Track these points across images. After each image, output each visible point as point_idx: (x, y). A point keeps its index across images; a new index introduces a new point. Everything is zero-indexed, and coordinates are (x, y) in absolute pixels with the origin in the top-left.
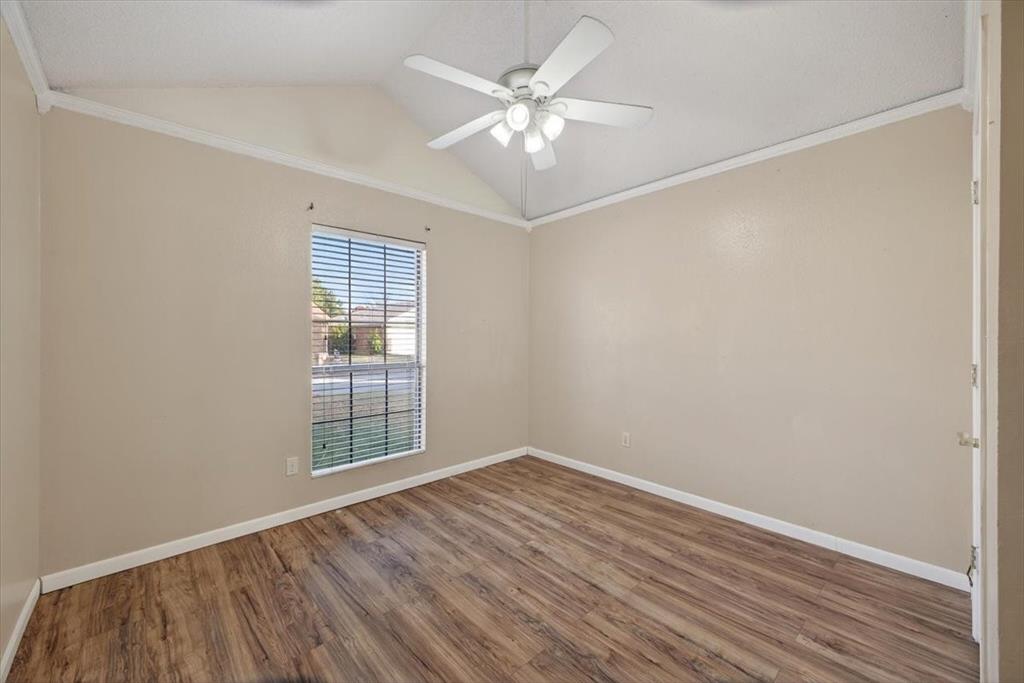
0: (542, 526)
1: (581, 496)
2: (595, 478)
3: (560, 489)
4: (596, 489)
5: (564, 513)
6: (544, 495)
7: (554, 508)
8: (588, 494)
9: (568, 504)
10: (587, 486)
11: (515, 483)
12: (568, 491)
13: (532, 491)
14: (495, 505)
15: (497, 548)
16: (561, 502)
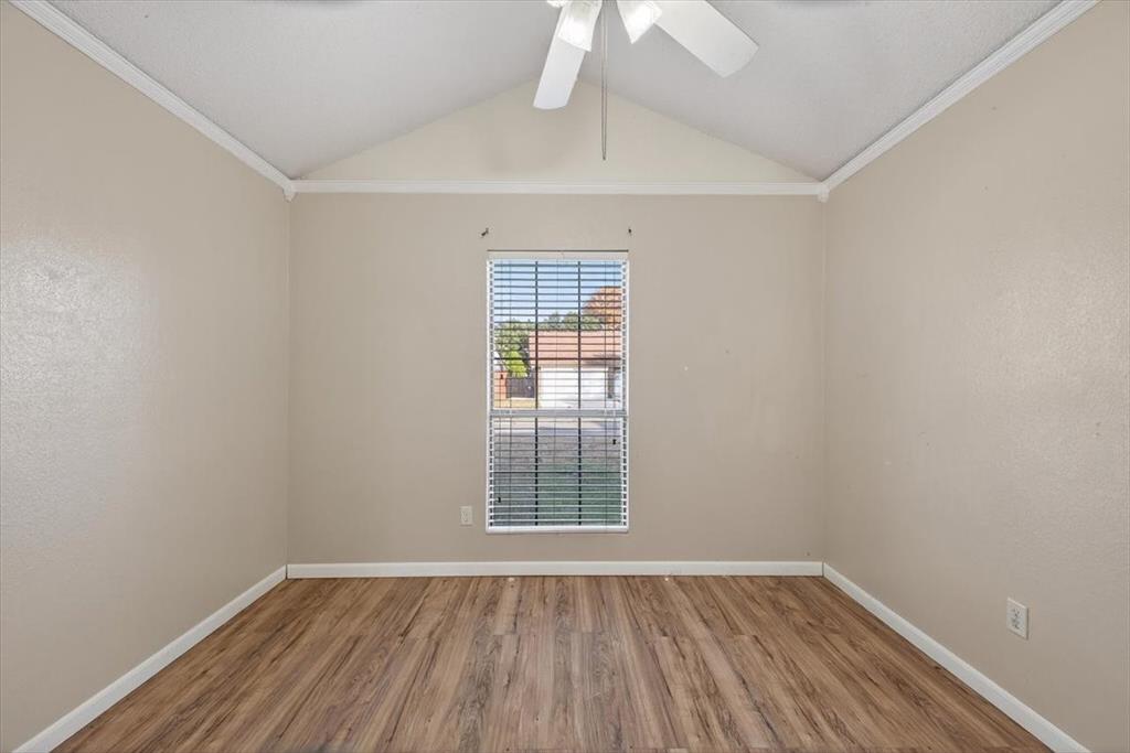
0: (729, 726)
1: (866, 700)
2: (938, 672)
3: (832, 666)
4: (918, 700)
5: (796, 722)
6: (791, 666)
7: (786, 702)
8: (890, 702)
9: (821, 708)
10: (900, 683)
11: (755, 620)
12: (846, 678)
13: (773, 648)
14: (687, 648)
15: (619, 731)
16: (811, 694)
